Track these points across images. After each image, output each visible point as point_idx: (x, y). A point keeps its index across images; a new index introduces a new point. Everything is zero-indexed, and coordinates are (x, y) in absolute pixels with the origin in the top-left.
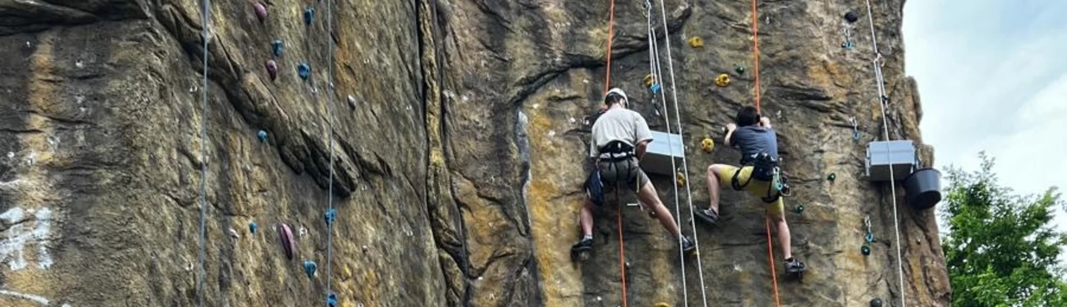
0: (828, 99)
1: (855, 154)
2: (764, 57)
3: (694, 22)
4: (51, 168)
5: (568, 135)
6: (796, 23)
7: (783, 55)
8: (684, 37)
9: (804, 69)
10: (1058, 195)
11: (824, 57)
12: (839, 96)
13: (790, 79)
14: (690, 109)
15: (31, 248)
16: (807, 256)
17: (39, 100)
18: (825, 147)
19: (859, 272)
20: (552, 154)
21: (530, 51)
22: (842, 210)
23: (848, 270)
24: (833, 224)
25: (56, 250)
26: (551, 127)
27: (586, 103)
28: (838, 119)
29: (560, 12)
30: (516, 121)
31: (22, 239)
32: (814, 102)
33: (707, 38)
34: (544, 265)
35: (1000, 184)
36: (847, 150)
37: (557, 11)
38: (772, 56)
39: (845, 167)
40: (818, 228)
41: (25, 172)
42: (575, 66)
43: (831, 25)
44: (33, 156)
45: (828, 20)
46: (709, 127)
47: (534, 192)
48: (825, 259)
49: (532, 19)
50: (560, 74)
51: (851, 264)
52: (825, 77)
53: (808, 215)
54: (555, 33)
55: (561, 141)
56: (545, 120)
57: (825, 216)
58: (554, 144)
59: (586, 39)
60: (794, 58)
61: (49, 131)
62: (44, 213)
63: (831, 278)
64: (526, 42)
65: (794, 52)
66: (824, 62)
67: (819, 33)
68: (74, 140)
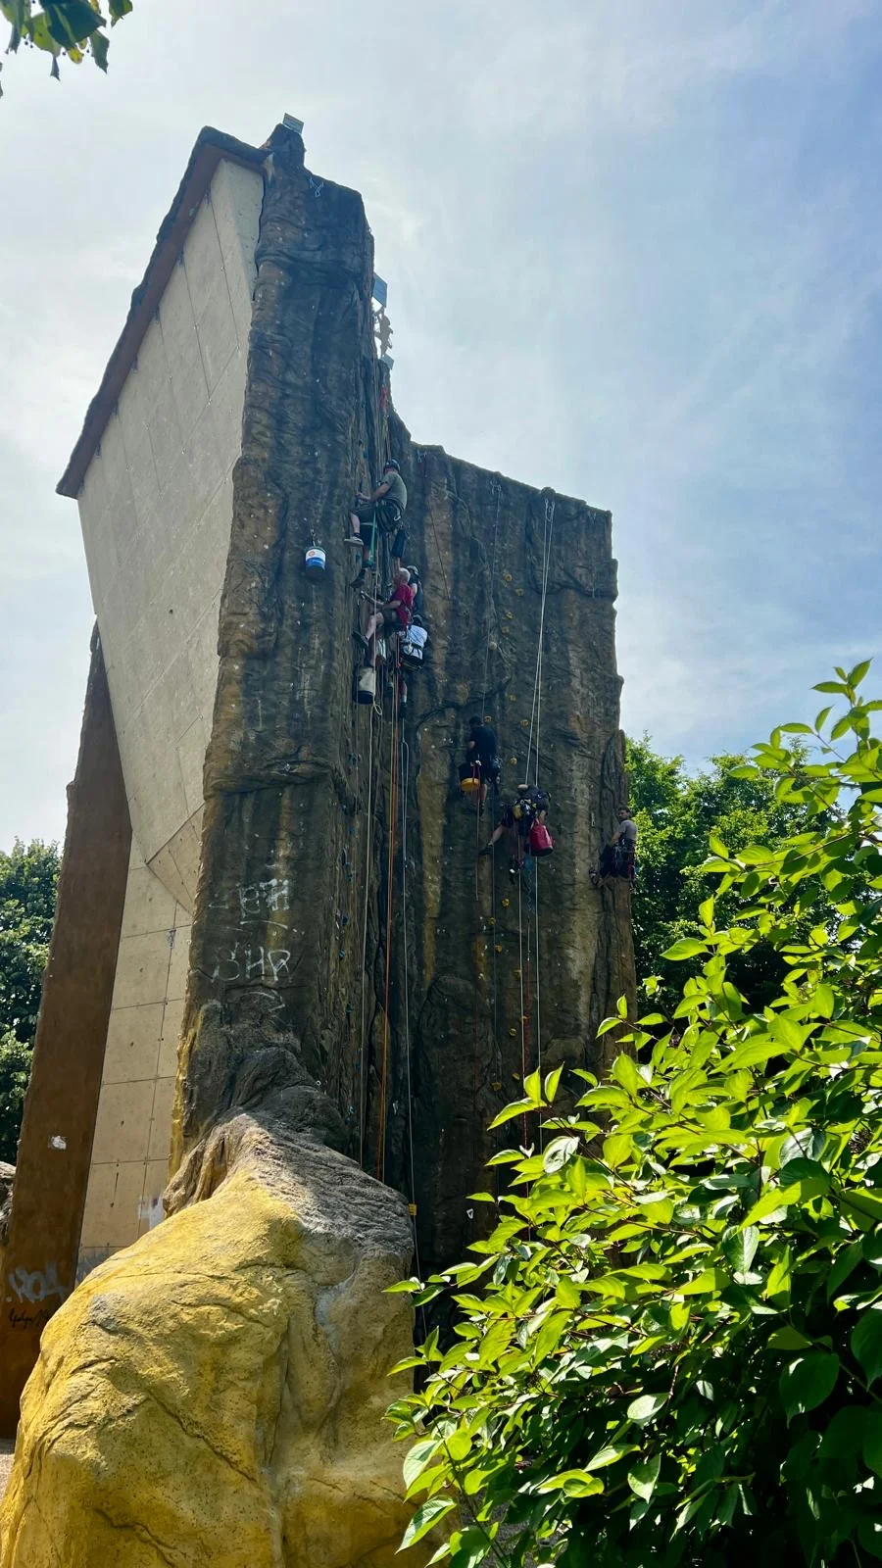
0: (578, 739)
1: (589, 774)
2: (547, 711)
3: (512, 686)
4: (288, 859)
5: (441, 749)
6: (565, 691)
7: (557, 711)
8: (506, 695)
9: (567, 720)
10: (683, 761)
11: (578, 713)
12: (583, 736)
13: (559, 725)
14: (506, 739)
15: (280, 899)
16: (560, 833)
17: (284, 823)
18: (574, 768)
19: (585, 845)
20: (432, 759)
21: (426, 696)
22: (580, 807)
23: (580, 843)
24: (574, 815)
25: (291, 902)
26: (433, 743)
27: (452, 730)
28: (582, 751)
29: (442, 673)
30: (416, 739)
31: (277, 895)
32: (570, 740)
33: (518, 696)
34: (423, 825)
35: (651, 751)
36: (585, 771)
37: (441, 672)
38: (551, 710)
39: (584, 781)
40: (566, 816)
41: (278, 861)
42: (448, 707)
43: (583, 694)
44: (281, 854)
45: (582, 690)
46: (515, 750)
47: (422, 782)
48: (568, 836)
49: (427, 676)
50: (441, 712)
51: (581, 840)
52: (577, 726)
53: (563, 809)
54: (439, 687)
55: (438, 752)
56: (430, 739)
57: (571, 810)
58: (435, 754)
59: (455, 691)
60: (562, 712)
61: (288, 839)
62: (286, 882)
63: (571, 847)
64: (424, 690)
65: (562, 709)
66: (578, 717)
67: (577, 699)
68: (299, 845)
